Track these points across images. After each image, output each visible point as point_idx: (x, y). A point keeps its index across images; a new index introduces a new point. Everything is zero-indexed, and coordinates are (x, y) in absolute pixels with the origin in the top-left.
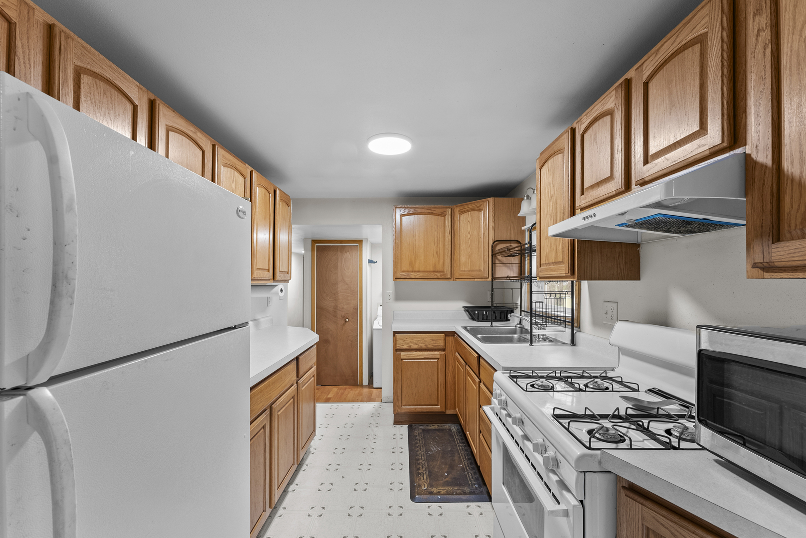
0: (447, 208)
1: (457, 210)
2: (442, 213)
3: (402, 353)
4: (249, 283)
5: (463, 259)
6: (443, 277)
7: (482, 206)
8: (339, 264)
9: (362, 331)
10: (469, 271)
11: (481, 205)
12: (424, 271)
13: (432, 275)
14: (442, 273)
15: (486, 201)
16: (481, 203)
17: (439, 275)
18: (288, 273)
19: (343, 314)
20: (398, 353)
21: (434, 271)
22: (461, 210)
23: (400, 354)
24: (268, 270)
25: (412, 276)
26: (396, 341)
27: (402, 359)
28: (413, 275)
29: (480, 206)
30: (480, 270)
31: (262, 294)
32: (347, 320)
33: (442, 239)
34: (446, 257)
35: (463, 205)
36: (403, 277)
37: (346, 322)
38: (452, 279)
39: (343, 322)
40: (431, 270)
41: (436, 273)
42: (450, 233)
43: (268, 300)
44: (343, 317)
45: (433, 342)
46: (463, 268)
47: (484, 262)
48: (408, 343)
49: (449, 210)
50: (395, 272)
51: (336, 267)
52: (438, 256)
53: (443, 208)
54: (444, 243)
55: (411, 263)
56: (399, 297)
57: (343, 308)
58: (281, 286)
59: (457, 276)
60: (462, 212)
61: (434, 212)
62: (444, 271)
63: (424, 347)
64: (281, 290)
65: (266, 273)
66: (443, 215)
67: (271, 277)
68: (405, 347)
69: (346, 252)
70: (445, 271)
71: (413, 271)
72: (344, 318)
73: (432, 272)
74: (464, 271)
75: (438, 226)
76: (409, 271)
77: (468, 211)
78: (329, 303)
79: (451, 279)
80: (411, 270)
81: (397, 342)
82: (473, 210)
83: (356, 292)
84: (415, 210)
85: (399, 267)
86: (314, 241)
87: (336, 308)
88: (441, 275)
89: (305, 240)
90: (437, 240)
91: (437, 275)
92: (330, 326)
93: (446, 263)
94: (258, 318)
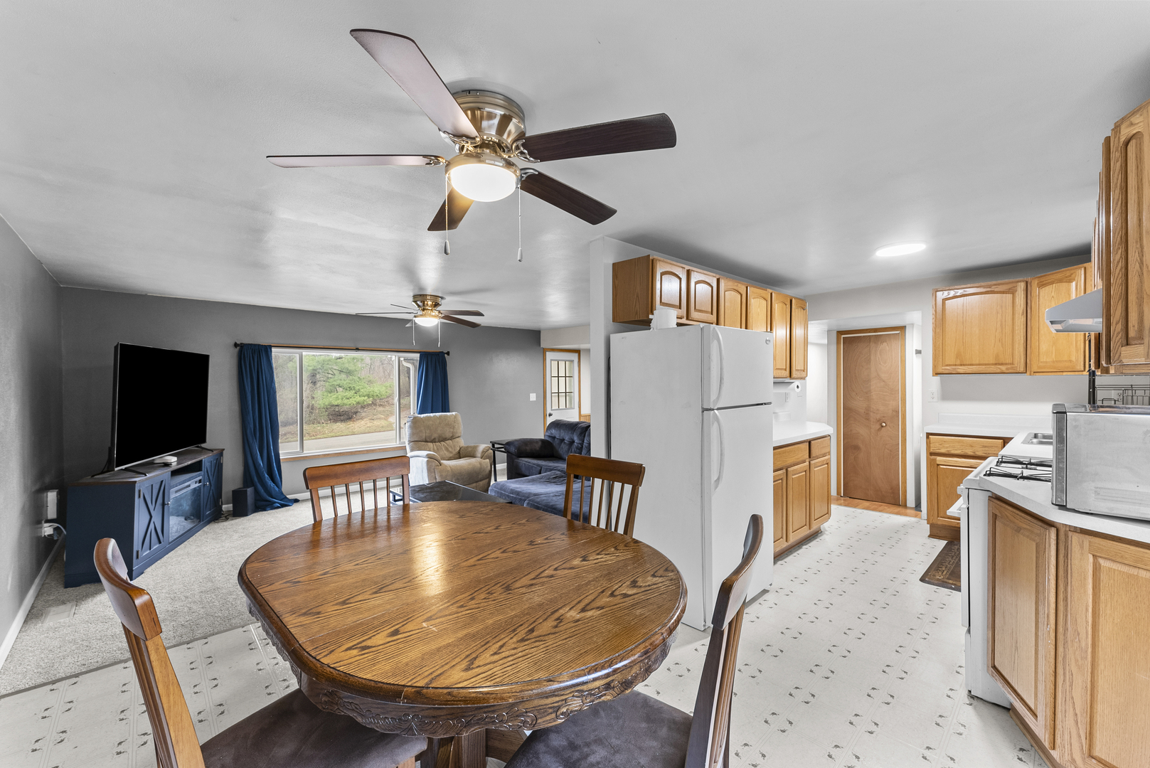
0: (1018, 282)
1: (1035, 283)
2: (1010, 289)
3: (939, 458)
4: (772, 380)
5: (1044, 347)
6: (1010, 371)
7: (1073, 276)
8: (872, 357)
9: (906, 440)
10: (1053, 362)
11: (1072, 274)
12: (979, 365)
13: (993, 369)
14: (1009, 366)
15: (1080, 268)
16: (1072, 272)
17: (1004, 368)
18: (804, 371)
19: (878, 417)
20: (933, 457)
21: (996, 364)
22: (1041, 282)
23: (936, 459)
24: (786, 370)
25: (961, 371)
26: (930, 443)
27: (938, 465)
28: (961, 369)
29: (1070, 276)
30: (1071, 361)
31: (781, 390)
32: (884, 424)
33: (1010, 322)
34: (1017, 346)
35: (1044, 276)
36: (947, 372)
37: (882, 426)
38: (1028, 372)
39: (878, 426)
40: (991, 362)
41: (1000, 367)
42: (1023, 314)
43: (786, 396)
44: (878, 421)
45: (984, 449)
46: (1043, 358)
47: (1077, 351)
48: (947, 447)
49: (1022, 285)
50: (935, 367)
51: (869, 361)
52: (1002, 344)
53: (1012, 282)
54: (1013, 328)
55: (958, 355)
56: (946, 396)
57: (878, 410)
58: (797, 383)
59: (1035, 369)
60: (1043, 285)
61: (996, 290)
62: (1013, 364)
63: (972, 454)
64: (798, 387)
65: (784, 372)
66: (1012, 292)
67: (788, 375)
68: (943, 451)
69: (882, 342)
70: (1016, 362)
71: (961, 365)
72: (880, 422)
73: (993, 364)
74: (1046, 362)
75: (1002, 307)
76: (956, 365)
77: (1052, 283)
78: (859, 404)
79: (1026, 373)
80: (958, 362)
81: (931, 445)
82: (1060, 281)
83: (897, 391)
84: (965, 291)
85: (941, 360)
86: (840, 333)
87: (868, 410)
88: (1007, 369)
89: (829, 331)
90: (1001, 325)
91: (1001, 368)
92: (861, 430)
93: (1016, 352)
94: (777, 411)
